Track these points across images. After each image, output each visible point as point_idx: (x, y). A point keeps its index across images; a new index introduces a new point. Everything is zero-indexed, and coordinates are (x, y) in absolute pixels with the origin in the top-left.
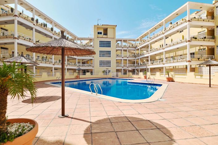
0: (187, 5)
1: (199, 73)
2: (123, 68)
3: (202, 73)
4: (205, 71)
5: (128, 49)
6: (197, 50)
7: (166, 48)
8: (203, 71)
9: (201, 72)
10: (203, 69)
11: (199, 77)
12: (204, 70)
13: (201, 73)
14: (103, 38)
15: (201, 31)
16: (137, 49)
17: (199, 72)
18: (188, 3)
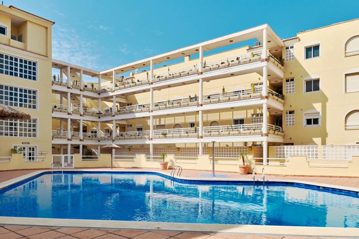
0: (263, 30)
1: (277, 157)
2: (70, 143)
3: (284, 157)
4: (289, 153)
5: (82, 93)
6: (249, 116)
7: (206, 104)
8: (285, 153)
9: (280, 154)
10: (285, 149)
11: (278, 163)
12: (287, 151)
13: (282, 156)
14: (9, 45)
15: (258, 82)
16: (103, 95)
17: (277, 154)
18: (265, 26)
